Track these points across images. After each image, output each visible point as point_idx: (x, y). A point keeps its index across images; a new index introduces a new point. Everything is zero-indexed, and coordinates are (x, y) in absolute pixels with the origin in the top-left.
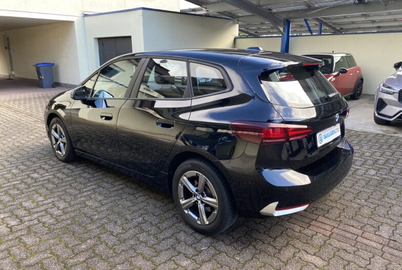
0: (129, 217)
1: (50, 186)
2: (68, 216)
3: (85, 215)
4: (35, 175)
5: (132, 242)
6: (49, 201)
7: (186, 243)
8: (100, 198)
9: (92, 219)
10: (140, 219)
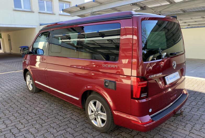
0: (28, 98)
1: (7, 90)
2: (8, 98)
3: (14, 98)
4: (3, 87)
5: (25, 104)
6: (4, 94)
7: (42, 104)
8: (22, 93)
9: (15, 99)
10: (32, 99)
